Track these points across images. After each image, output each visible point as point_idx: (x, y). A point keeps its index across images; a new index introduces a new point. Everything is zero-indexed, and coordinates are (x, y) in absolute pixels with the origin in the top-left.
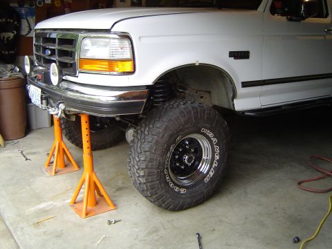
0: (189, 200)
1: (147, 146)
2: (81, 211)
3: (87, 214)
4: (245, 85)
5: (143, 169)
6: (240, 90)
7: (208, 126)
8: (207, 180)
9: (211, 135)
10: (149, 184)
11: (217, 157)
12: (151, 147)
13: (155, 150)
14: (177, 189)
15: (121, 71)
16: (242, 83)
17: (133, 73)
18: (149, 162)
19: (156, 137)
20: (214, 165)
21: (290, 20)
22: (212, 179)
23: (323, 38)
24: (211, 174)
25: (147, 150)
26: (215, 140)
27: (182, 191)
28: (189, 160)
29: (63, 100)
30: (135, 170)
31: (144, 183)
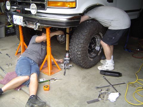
0: (94, 63)
1: (82, 41)
2: (48, 72)
3: (51, 74)
5: (79, 51)
7: (102, 31)
8: (99, 54)
9: (102, 35)
10: (82, 58)
12: (84, 42)
13: (85, 43)
14: (90, 59)
15: (71, 6)
17: (75, 8)
18: (83, 48)
19: (85, 37)
22: (101, 54)
24: (100, 52)
25: (82, 42)
27: (92, 60)
29: (38, 21)
30: (75, 52)
31: (80, 57)
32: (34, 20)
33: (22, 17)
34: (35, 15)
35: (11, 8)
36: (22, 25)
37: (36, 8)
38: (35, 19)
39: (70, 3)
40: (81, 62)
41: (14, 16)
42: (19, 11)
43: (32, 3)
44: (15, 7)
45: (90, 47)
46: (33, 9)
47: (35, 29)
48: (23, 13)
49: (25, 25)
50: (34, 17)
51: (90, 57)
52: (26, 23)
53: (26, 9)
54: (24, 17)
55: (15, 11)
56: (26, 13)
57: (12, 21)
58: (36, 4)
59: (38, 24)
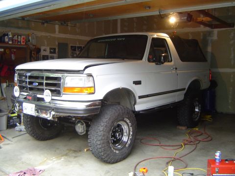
0: (120, 157)
4: (140, 97)
5: (99, 140)
6: (138, 100)
7: (127, 116)
8: (127, 145)
9: (128, 121)
11: (131, 133)
14: (115, 151)
15: (89, 92)
16: (139, 97)
17: (93, 93)
18: (103, 136)
19: (105, 123)
20: (130, 137)
21: (157, 64)
22: (129, 145)
23: (171, 72)
24: (129, 142)
26: (130, 124)
27: (117, 152)
28: (119, 136)
29: (53, 109)
30: (94, 142)
31: (100, 148)
32: (48, 109)
33: (34, 105)
34: (49, 102)
35: (20, 94)
36: (34, 115)
37: (51, 95)
38: (49, 107)
39: (88, 89)
40: (102, 153)
41: (24, 104)
42: (30, 98)
43: (46, 89)
44: (26, 94)
45: (114, 136)
46: (47, 96)
47: (49, 119)
48: (34, 100)
49: (37, 114)
50: (47, 104)
51: (115, 149)
52: (38, 112)
53: (39, 96)
54: (36, 105)
55: (25, 98)
56: (38, 101)
57: (21, 110)
58: (51, 90)
59: (53, 113)
